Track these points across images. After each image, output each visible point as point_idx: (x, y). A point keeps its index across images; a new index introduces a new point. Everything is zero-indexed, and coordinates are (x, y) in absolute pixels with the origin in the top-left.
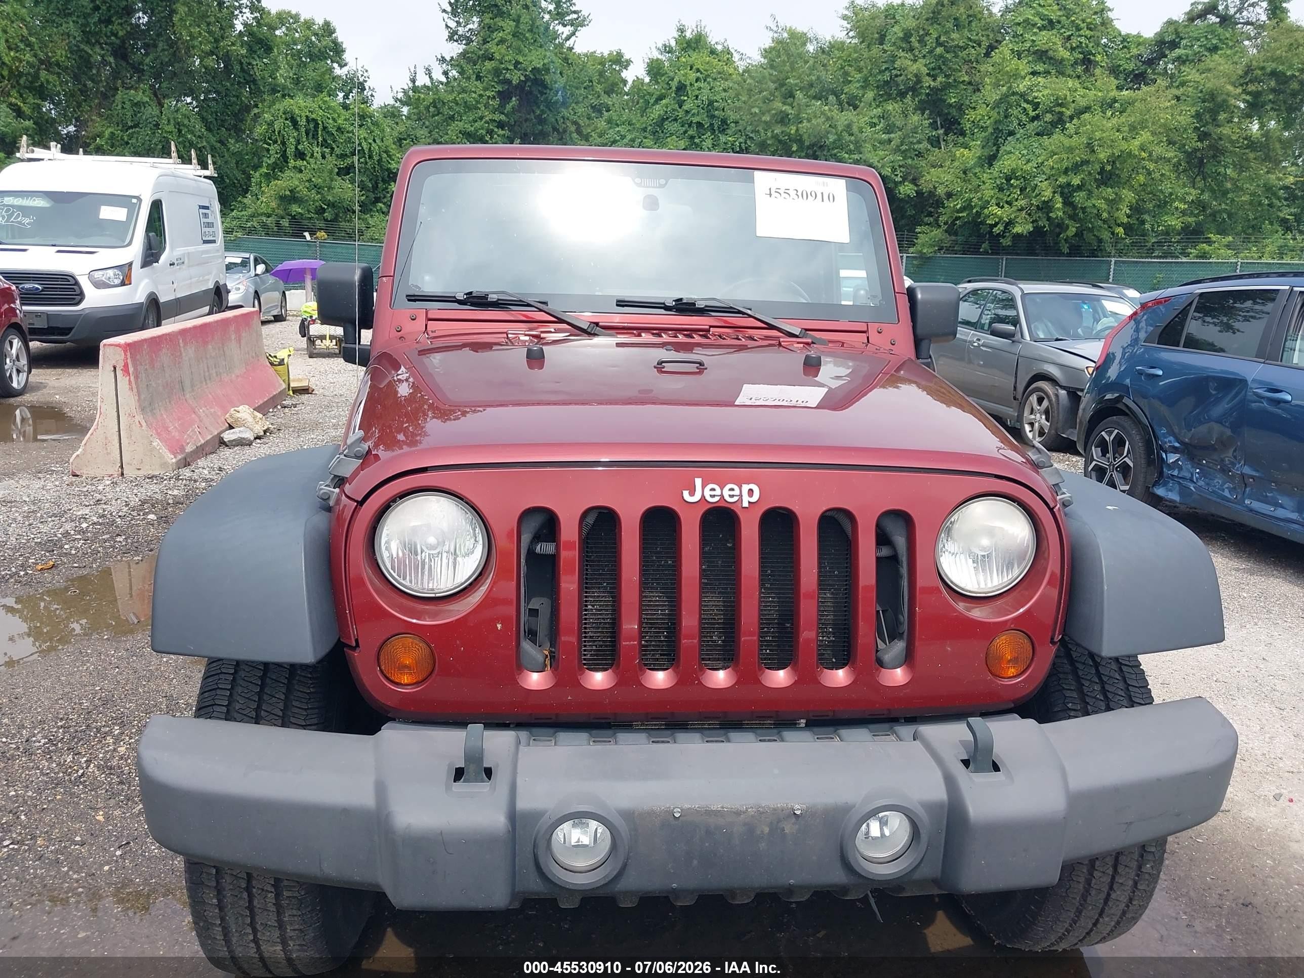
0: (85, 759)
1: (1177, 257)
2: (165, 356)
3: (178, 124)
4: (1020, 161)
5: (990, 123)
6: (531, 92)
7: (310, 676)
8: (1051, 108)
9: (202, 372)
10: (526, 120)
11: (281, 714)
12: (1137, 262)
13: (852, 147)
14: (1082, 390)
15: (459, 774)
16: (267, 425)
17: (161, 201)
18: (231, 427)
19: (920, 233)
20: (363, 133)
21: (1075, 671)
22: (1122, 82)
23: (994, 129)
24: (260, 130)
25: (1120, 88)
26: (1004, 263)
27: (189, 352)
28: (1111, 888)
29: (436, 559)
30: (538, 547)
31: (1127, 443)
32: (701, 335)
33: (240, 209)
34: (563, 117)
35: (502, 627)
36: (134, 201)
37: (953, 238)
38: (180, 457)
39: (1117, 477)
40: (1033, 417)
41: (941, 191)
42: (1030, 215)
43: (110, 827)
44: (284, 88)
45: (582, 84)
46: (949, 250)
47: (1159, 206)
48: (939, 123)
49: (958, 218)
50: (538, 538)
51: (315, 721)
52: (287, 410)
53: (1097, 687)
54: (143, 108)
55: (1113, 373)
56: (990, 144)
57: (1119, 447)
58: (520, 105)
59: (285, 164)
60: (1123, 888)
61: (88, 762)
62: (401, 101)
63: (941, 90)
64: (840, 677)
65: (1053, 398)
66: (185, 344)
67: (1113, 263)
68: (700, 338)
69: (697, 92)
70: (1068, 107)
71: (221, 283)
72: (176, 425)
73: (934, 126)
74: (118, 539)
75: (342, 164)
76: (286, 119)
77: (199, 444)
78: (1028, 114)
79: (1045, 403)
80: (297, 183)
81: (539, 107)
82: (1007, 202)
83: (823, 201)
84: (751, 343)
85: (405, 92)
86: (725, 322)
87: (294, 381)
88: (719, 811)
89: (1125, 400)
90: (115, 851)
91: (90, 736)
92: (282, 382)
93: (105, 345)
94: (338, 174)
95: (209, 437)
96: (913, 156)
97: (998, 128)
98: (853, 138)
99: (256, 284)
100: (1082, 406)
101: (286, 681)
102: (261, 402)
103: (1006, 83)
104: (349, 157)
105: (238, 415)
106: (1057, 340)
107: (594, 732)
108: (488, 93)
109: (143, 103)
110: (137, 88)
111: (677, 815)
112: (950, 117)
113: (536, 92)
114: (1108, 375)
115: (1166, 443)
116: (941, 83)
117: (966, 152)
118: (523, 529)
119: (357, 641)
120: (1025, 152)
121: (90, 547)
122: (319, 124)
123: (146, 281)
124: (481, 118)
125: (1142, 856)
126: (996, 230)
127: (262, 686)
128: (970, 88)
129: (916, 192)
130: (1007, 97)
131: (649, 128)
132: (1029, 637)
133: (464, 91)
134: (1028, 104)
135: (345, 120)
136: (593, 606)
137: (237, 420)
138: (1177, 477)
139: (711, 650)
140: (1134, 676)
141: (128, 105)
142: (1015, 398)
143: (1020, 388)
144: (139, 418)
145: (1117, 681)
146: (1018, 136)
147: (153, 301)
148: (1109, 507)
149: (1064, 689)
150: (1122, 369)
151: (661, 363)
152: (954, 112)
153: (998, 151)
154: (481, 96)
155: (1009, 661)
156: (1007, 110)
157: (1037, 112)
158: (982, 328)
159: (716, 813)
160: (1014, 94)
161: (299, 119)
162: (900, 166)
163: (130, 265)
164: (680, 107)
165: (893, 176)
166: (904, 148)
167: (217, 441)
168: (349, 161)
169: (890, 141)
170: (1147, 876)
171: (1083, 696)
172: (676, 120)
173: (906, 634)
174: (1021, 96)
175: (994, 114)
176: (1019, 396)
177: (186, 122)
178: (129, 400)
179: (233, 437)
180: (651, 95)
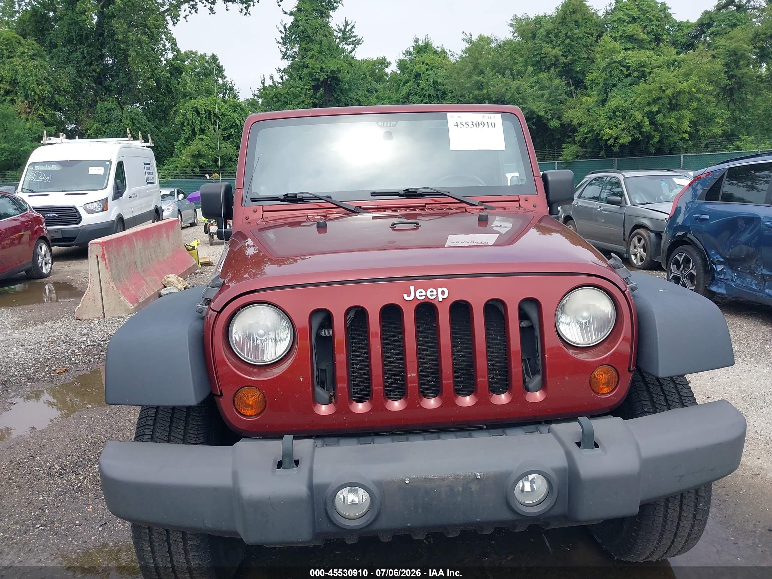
0: (82, 477)
1: (722, 151)
2: (125, 248)
3: (132, 120)
4: (620, 101)
5: (601, 81)
6: (331, 85)
7: (198, 415)
8: (637, 68)
9: (147, 256)
10: (329, 101)
11: (182, 438)
12: (697, 155)
13: (521, 101)
14: (662, 232)
15: (280, 465)
16: (186, 284)
17: (122, 162)
18: (165, 287)
19: (564, 148)
20: (236, 115)
21: (648, 389)
22: (680, 50)
23: (604, 84)
24: (179, 119)
25: (678, 53)
26: (616, 161)
27: (139, 245)
28: (680, 520)
29: (265, 343)
30: (323, 333)
31: (692, 261)
32: (420, 209)
33: (169, 164)
34: (350, 98)
35: (303, 379)
36: (108, 163)
37: (585, 150)
38: (136, 305)
39: (687, 281)
40: (636, 250)
41: (575, 122)
42: (629, 132)
43: (96, 515)
44: (191, 94)
45: (360, 77)
46: (582, 157)
47: (708, 122)
48: (571, 83)
49: (586, 138)
50: (322, 327)
51: (202, 441)
52: (198, 275)
53: (662, 398)
54: (112, 112)
55: (680, 220)
56: (602, 93)
57: (687, 264)
58: (325, 93)
59: (193, 137)
60: (687, 519)
61: (84, 478)
62: (257, 96)
63: (571, 64)
64: (503, 399)
65: (647, 239)
66: (137, 240)
67: (682, 157)
68: (420, 211)
69: (427, 77)
70: (647, 67)
71: (159, 206)
72: (133, 287)
73: (568, 84)
74: (102, 353)
75: (226, 133)
76: (194, 111)
77: (147, 297)
78: (623, 73)
79: (643, 242)
80: (201, 147)
81: (336, 93)
82: (615, 126)
83: (488, 127)
84: (450, 212)
85: (259, 90)
86: (435, 201)
87: (201, 258)
88: (432, 479)
89: (689, 235)
90: (99, 528)
91: (85, 464)
92: (194, 260)
93: (91, 244)
94: (223, 139)
95: (153, 293)
96: (557, 103)
97: (606, 83)
98: (521, 96)
99: (179, 205)
100: (663, 242)
101: (184, 419)
102: (182, 272)
103: (609, 56)
104: (228, 129)
105: (169, 279)
106: (647, 203)
107: (361, 439)
108: (306, 87)
109: (112, 109)
110: (108, 100)
111: (407, 482)
112: (577, 79)
113: (334, 85)
114: (677, 221)
115: (715, 259)
116: (570, 60)
117: (588, 98)
118: (312, 322)
119: (221, 392)
120: (623, 96)
121: (86, 359)
122: (211, 112)
123: (115, 208)
124: (303, 102)
125: (697, 499)
126: (609, 143)
127: (171, 423)
128: (588, 61)
129: (560, 124)
130: (610, 64)
131: (401, 100)
132: (615, 369)
133: (292, 87)
134: (623, 67)
135: (226, 109)
136: (357, 365)
137: (168, 282)
138: (723, 279)
139: (427, 388)
140: (684, 391)
141: (104, 111)
142: (624, 240)
143: (627, 234)
144: (112, 284)
145: (674, 394)
146: (619, 86)
147: (120, 219)
148: (660, 290)
149: (642, 400)
150: (686, 217)
151: (393, 224)
152: (579, 75)
153: (607, 96)
154: (302, 89)
155: (604, 384)
156: (611, 72)
157: (629, 72)
158: (602, 200)
159: (430, 480)
160: (614, 62)
161: (200, 110)
162: (549, 110)
163: (107, 199)
164: (418, 87)
165: (546, 116)
166: (551, 99)
167: (157, 295)
168: (229, 132)
169: (543, 95)
170: (701, 511)
171: (653, 404)
172: (416, 94)
173: (541, 371)
174: (619, 63)
175: (603, 75)
176: (627, 239)
177: (137, 117)
178: (105, 274)
179: (166, 292)
180: (401, 80)
